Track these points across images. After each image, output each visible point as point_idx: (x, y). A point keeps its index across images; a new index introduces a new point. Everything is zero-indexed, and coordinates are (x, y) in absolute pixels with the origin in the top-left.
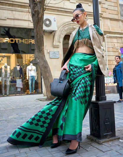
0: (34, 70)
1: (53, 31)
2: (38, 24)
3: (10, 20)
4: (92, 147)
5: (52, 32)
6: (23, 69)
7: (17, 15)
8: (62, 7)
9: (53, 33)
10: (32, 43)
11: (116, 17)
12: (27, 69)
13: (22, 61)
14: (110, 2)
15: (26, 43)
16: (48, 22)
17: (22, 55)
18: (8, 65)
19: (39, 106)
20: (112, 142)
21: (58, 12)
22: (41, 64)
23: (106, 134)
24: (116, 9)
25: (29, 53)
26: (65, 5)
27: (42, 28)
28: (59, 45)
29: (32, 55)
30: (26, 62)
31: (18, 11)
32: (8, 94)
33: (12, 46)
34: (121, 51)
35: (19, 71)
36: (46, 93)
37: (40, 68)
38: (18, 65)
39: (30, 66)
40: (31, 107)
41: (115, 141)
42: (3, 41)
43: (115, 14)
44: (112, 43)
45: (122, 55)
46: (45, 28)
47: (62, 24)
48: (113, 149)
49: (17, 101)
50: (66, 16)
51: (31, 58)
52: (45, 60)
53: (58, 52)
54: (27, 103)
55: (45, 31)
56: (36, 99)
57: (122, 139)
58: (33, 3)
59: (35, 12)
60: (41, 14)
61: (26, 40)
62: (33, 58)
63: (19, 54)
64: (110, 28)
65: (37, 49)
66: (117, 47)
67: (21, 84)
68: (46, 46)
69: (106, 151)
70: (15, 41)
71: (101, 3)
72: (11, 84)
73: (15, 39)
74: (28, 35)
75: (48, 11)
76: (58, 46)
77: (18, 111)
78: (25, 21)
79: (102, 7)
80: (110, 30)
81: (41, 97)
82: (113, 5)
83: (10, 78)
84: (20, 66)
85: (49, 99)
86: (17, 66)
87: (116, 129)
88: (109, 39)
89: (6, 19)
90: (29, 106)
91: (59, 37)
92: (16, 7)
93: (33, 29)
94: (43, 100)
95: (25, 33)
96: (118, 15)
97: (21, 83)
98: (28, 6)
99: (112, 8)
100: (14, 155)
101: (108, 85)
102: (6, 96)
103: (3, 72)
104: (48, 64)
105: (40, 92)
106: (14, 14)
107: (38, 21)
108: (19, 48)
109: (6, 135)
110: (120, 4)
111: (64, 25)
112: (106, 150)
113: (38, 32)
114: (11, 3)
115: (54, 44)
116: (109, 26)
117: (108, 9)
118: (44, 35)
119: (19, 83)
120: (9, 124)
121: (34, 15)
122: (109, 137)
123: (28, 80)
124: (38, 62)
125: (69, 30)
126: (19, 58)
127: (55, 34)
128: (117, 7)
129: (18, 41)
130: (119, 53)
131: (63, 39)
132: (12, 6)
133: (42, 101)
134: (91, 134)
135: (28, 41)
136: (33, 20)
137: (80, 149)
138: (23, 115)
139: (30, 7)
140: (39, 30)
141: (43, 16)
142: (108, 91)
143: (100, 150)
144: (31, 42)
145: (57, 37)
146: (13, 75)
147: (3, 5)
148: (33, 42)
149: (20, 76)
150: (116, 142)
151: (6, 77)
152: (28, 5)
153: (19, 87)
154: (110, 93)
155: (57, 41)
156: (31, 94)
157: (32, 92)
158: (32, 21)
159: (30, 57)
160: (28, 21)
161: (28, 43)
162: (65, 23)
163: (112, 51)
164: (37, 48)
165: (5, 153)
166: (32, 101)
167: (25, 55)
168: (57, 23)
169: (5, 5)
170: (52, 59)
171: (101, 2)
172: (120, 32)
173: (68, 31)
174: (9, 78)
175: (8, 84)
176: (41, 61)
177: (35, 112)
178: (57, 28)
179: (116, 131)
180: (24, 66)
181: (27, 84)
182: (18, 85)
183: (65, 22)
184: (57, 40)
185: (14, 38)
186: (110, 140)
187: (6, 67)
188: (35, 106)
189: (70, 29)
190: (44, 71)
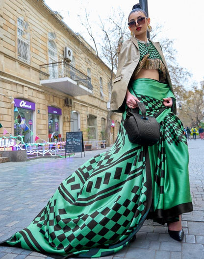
11: (12, 55)
14: (6, 31)
24: (13, 43)
43: (11, 50)
44: (5, 90)
45: (16, 108)
64: (4, 67)
80: (4, 70)
96: (15, 52)
99: (9, 41)
110: (18, 39)
116: (2, 64)
117: (3, 40)
130: (12, 105)
142: (6, 159)
154: (7, 162)
163: (3, 101)
172: (16, 76)
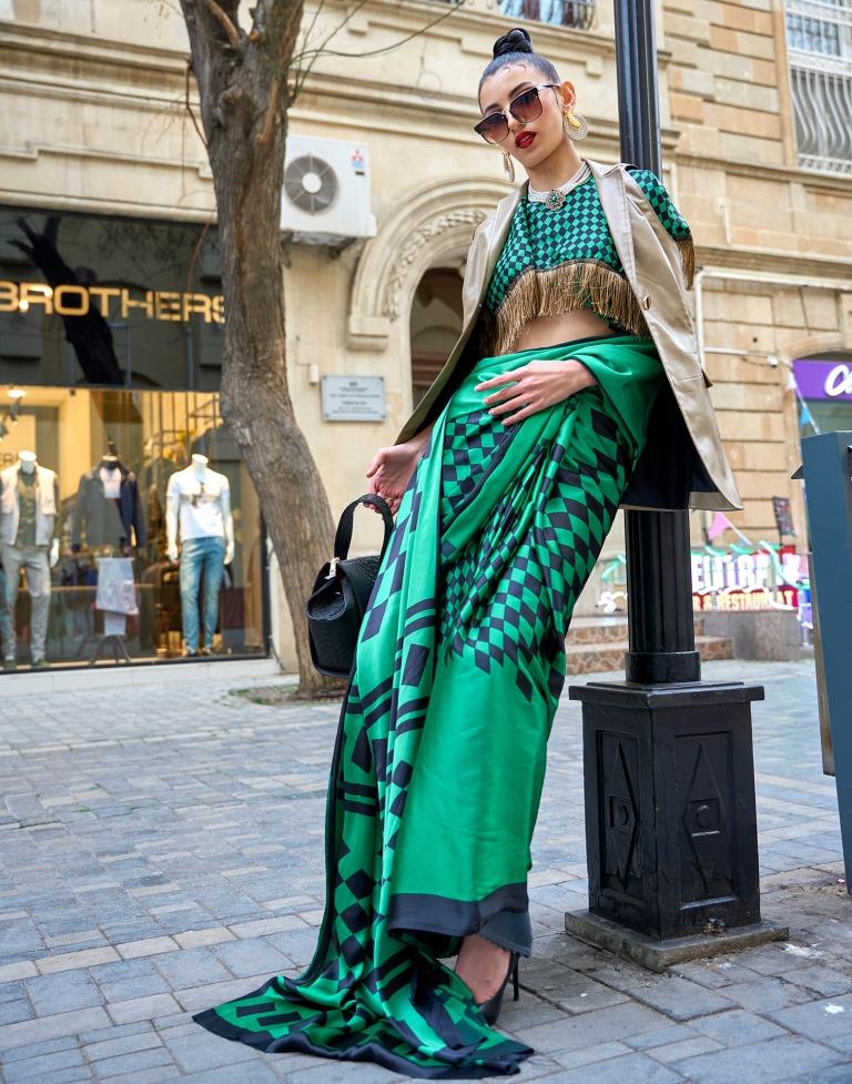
0: (218, 500)
1: (350, 241)
2: (246, 186)
3: (62, 161)
4: (599, 987)
5: (337, 250)
6: (142, 494)
7: (107, 128)
8: (410, 81)
9: (348, 256)
10: (208, 319)
11: (767, 155)
12: (169, 493)
13: (138, 442)
14: (727, 56)
15: (165, 317)
16: (312, 182)
17: (140, 400)
18: (41, 461)
19: (248, 732)
20: (733, 958)
21: (383, 114)
22: (261, 460)
23: (697, 905)
24: (769, 99)
25: (184, 386)
26: (427, 66)
27: (275, 215)
28: (385, 337)
29: (204, 398)
30: (162, 445)
31: (113, 105)
32: (38, 654)
33: (69, 339)
34: (797, 379)
35: (118, 502)
36: (298, 651)
37: (256, 483)
38: (111, 466)
39: (189, 470)
40: (195, 740)
41: (756, 951)
42: (8, 302)
43: (763, 134)
44: (742, 328)
45: (804, 405)
46: (291, 218)
47: (408, 195)
48: (742, 1004)
49: (103, 699)
50: (436, 146)
51: (201, 421)
52: (294, 429)
53: (382, 379)
54: (171, 714)
55: (295, 239)
56: (227, 688)
57: (800, 942)
58: (215, 48)
59: (230, 107)
60: (268, 121)
61: (165, 295)
62: (214, 418)
63: (119, 391)
64: (727, 224)
65: (236, 353)
66: (776, 354)
67: (127, 589)
68: (298, 339)
69: (694, 1017)
70: (94, 300)
71: (666, 62)
72: (61, 589)
73: (94, 290)
74: (181, 269)
75: (313, 104)
76: (381, 342)
77: (105, 765)
78: (160, 171)
79: (678, 90)
80: (729, 240)
81: (263, 678)
82: (748, 76)
83: (55, 553)
84: (125, 472)
85: (314, 691)
86: (104, 473)
87: (764, 882)
88: (721, 299)
89: (34, 155)
90: (178, 732)
91: (385, 280)
92: (102, 75)
93: (213, 227)
94: (274, 695)
95: (163, 255)
96: (780, 140)
97: (130, 582)
98: (179, 72)
99: (744, 95)
100: (77, 1037)
101: (708, 605)
102: (28, 667)
103: (7, 510)
104: (309, 460)
105: (257, 649)
106: (85, 126)
107: (251, 172)
108: (118, 351)
109: (24, 914)
110: (794, 71)
111: (425, 202)
112: (696, 1008)
113: (250, 247)
114: (70, 47)
115: (354, 328)
116: (718, 211)
117: (718, 99)
118: (289, 265)
119: (116, 585)
120: (45, 844)
121: (219, 126)
122: (716, 925)
123: (175, 569)
124: (242, 447)
125: (455, 235)
126: (117, 416)
127: (357, 260)
128: (773, 92)
129: (115, 302)
130: (786, 397)
131: (413, 294)
132: (76, 71)
133: (267, 702)
134: (595, 908)
135: (180, 301)
136: (212, 162)
137: (521, 1002)
138: (139, 791)
139: (193, 80)
140: (254, 228)
141: (284, 135)
143: (656, 1009)
144: (198, 309)
145: (374, 282)
146: (77, 530)
147: (14, 62)
148: (212, 310)
149: (125, 541)
150: (763, 961)
151: (25, 544)
152: (183, 65)
153: (113, 607)
155: (370, 307)
156: (194, 658)
157: (201, 645)
158: (207, 172)
159: (191, 410)
160: (178, 175)
161: (177, 318)
162: (429, 190)
163: (739, 383)
164: (241, 349)
165: (16, 1027)
166: (202, 705)
167: (155, 395)
168: (374, 191)
169: (31, 64)
170: (339, 429)
171: (669, 54)
172: (795, 253)
173: (450, 243)
174: (50, 547)
175: (43, 587)
176: (265, 437)
177: (218, 772)
178: (373, 219)
179: (762, 890)
180: (150, 470)
181: (169, 593)
182: (110, 600)
183: (432, 182)
184: (371, 301)
185: (86, 286)
186: (723, 944)
187: (28, 477)
188: (222, 734)
189: (463, 227)
190: (286, 503)
